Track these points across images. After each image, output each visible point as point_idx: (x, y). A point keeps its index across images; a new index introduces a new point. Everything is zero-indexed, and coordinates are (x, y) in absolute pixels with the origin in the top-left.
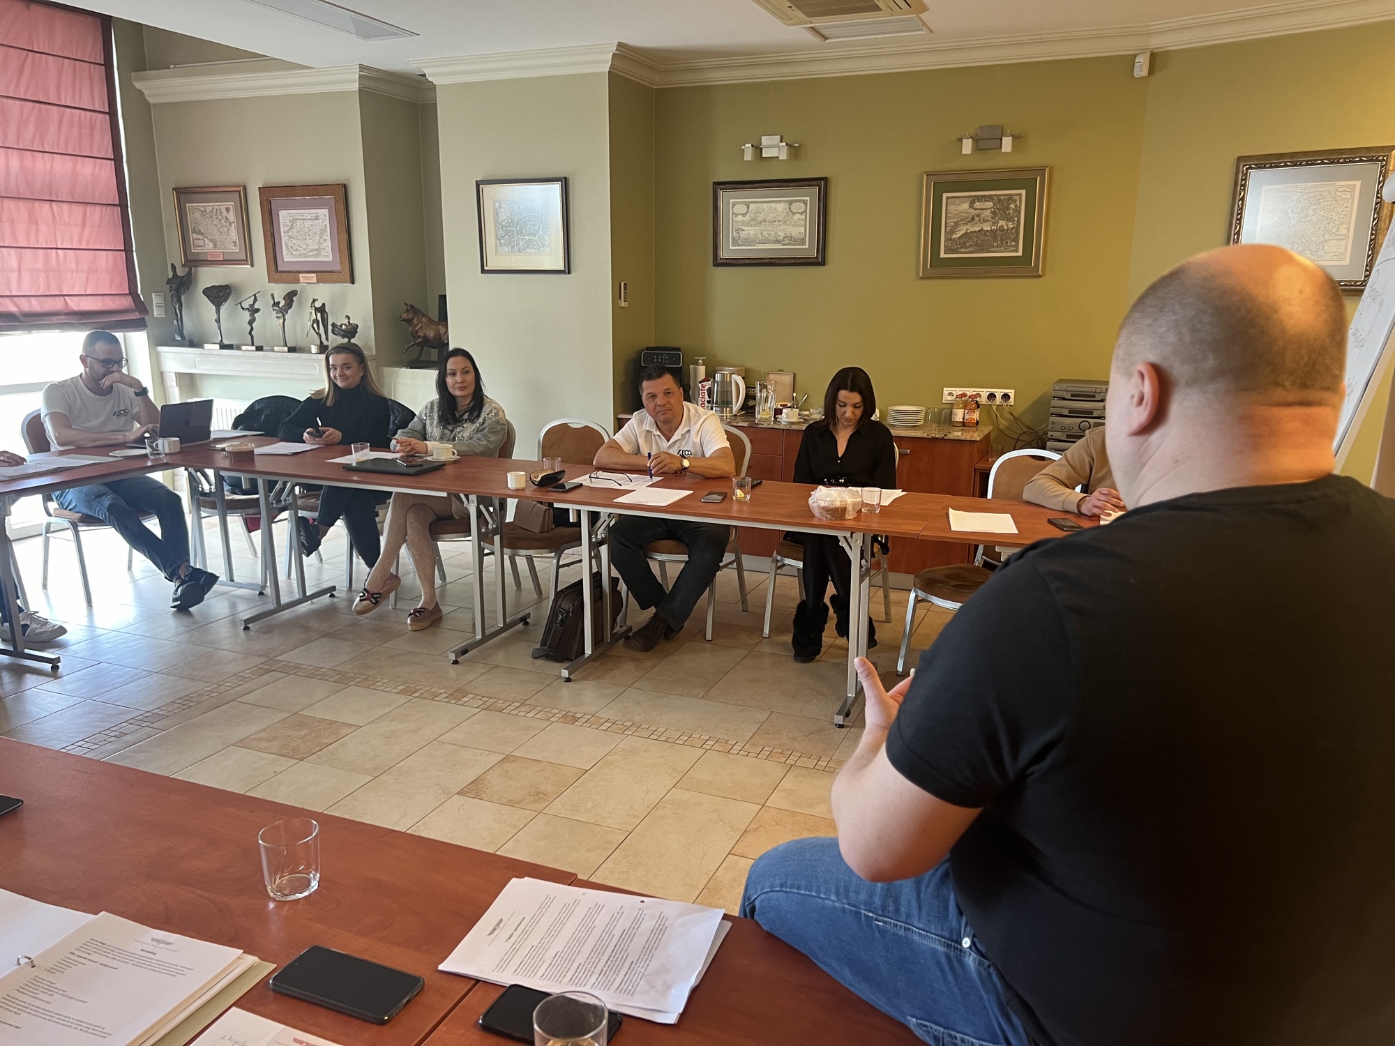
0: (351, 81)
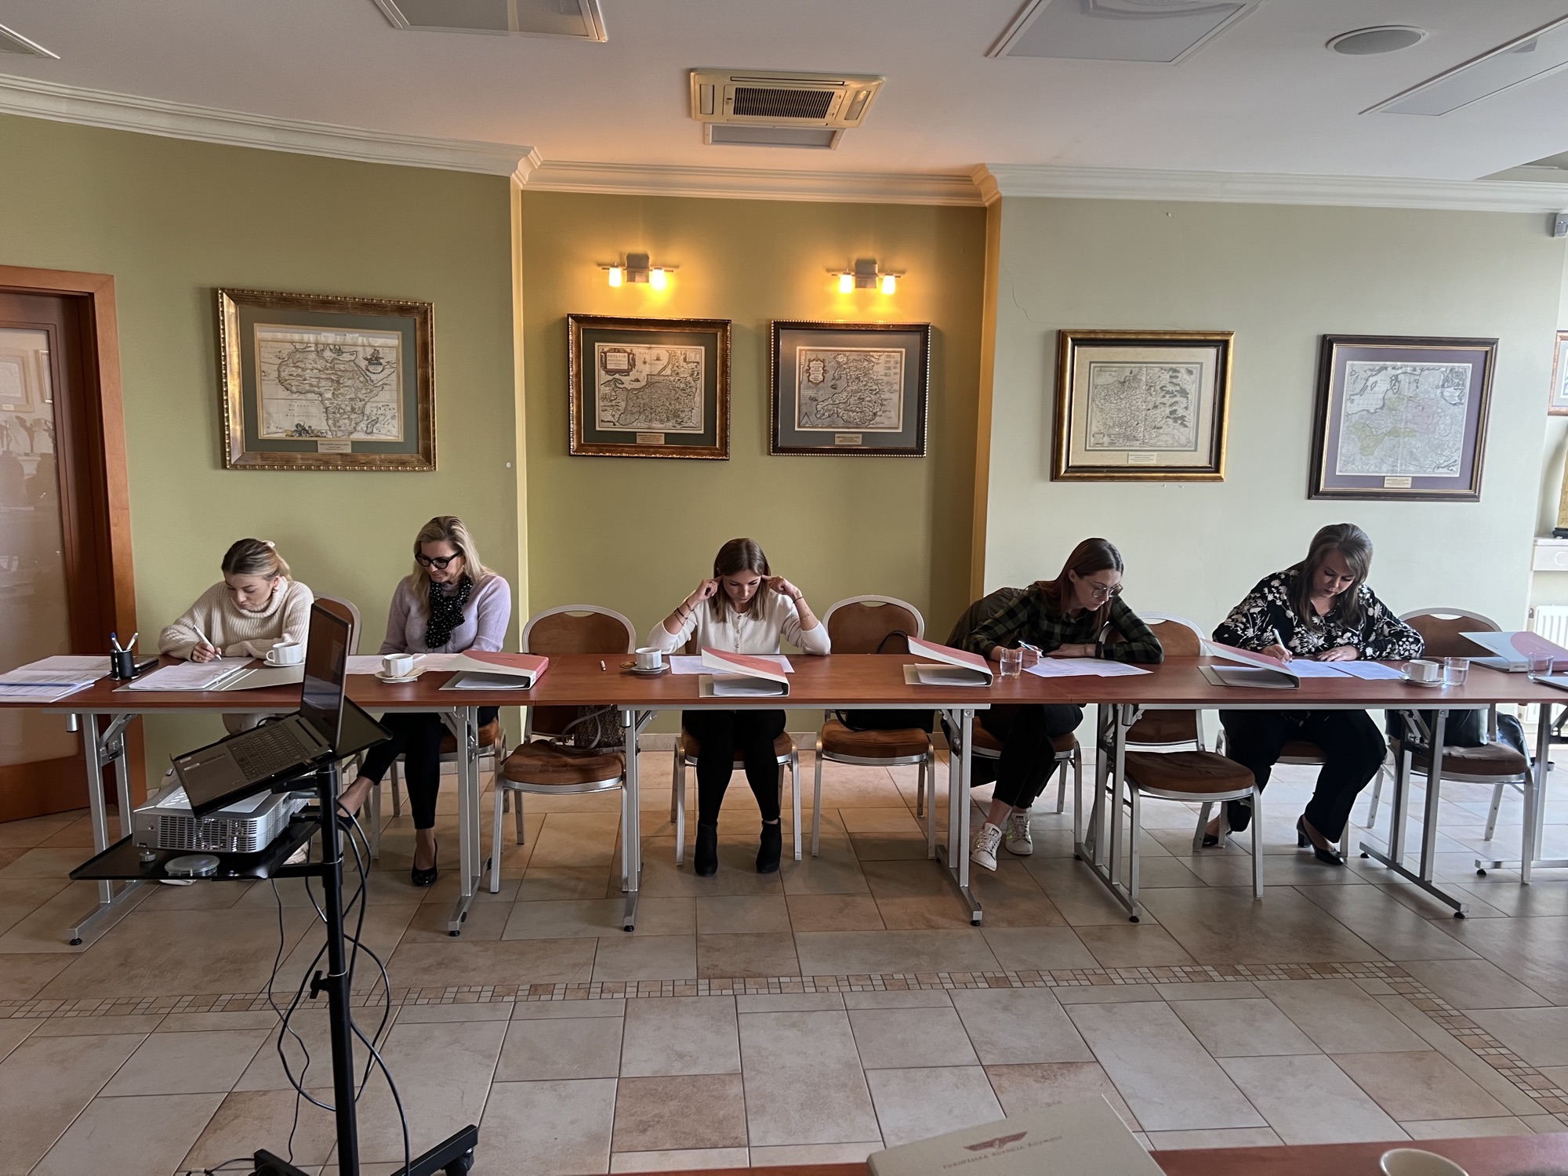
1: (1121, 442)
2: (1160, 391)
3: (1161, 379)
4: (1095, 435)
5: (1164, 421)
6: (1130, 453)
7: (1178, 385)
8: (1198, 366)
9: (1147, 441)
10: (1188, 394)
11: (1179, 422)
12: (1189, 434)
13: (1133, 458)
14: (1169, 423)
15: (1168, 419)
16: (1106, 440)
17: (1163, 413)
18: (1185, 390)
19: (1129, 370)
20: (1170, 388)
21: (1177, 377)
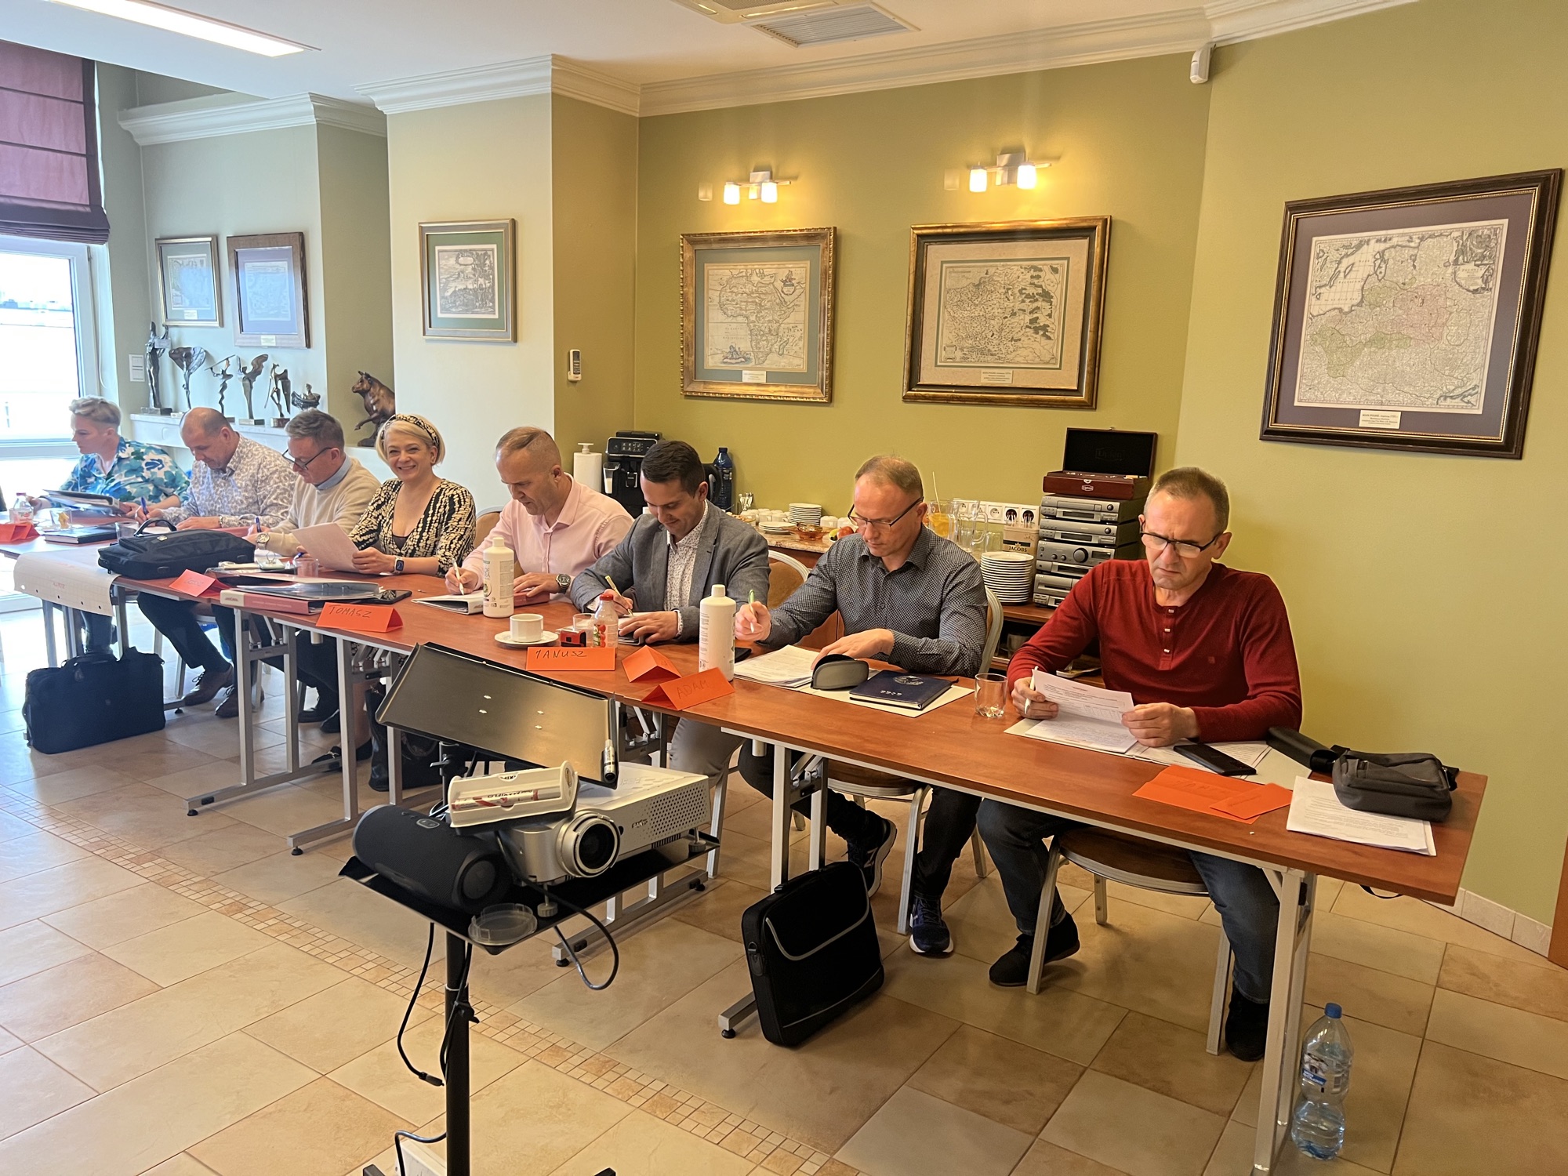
0: (307, 113)
1: (974, 357)
2: (1018, 294)
3: (1020, 280)
4: (947, 349)
5: (1022, 332)
6: (983, 370)
7: (1041, 286)
8: (1066, 262)
9: (1003, 356)
10: (1052, 297)
11: (1041, 333)
12: (1052, 348)
13: (987, 376)
14: (1029, 334)
15: (1028, 330)
16: (959, 354)
17: (1022, 322)
18: (1048, 293)
19: (986, 269)
20: (1031, 290)
21: (1039, 277)
